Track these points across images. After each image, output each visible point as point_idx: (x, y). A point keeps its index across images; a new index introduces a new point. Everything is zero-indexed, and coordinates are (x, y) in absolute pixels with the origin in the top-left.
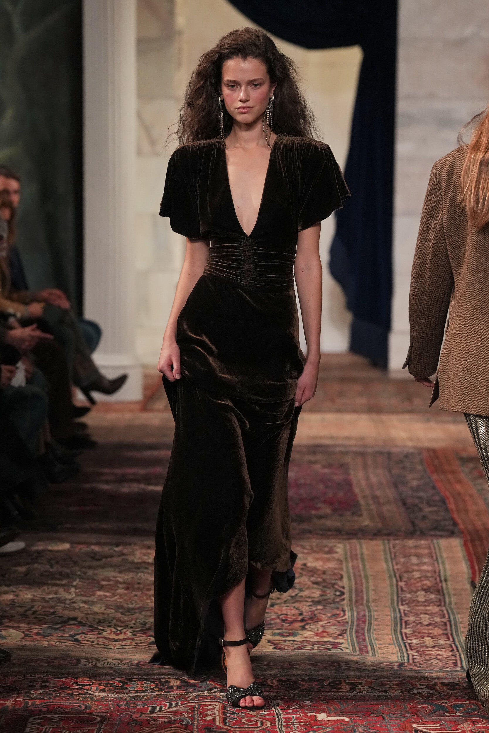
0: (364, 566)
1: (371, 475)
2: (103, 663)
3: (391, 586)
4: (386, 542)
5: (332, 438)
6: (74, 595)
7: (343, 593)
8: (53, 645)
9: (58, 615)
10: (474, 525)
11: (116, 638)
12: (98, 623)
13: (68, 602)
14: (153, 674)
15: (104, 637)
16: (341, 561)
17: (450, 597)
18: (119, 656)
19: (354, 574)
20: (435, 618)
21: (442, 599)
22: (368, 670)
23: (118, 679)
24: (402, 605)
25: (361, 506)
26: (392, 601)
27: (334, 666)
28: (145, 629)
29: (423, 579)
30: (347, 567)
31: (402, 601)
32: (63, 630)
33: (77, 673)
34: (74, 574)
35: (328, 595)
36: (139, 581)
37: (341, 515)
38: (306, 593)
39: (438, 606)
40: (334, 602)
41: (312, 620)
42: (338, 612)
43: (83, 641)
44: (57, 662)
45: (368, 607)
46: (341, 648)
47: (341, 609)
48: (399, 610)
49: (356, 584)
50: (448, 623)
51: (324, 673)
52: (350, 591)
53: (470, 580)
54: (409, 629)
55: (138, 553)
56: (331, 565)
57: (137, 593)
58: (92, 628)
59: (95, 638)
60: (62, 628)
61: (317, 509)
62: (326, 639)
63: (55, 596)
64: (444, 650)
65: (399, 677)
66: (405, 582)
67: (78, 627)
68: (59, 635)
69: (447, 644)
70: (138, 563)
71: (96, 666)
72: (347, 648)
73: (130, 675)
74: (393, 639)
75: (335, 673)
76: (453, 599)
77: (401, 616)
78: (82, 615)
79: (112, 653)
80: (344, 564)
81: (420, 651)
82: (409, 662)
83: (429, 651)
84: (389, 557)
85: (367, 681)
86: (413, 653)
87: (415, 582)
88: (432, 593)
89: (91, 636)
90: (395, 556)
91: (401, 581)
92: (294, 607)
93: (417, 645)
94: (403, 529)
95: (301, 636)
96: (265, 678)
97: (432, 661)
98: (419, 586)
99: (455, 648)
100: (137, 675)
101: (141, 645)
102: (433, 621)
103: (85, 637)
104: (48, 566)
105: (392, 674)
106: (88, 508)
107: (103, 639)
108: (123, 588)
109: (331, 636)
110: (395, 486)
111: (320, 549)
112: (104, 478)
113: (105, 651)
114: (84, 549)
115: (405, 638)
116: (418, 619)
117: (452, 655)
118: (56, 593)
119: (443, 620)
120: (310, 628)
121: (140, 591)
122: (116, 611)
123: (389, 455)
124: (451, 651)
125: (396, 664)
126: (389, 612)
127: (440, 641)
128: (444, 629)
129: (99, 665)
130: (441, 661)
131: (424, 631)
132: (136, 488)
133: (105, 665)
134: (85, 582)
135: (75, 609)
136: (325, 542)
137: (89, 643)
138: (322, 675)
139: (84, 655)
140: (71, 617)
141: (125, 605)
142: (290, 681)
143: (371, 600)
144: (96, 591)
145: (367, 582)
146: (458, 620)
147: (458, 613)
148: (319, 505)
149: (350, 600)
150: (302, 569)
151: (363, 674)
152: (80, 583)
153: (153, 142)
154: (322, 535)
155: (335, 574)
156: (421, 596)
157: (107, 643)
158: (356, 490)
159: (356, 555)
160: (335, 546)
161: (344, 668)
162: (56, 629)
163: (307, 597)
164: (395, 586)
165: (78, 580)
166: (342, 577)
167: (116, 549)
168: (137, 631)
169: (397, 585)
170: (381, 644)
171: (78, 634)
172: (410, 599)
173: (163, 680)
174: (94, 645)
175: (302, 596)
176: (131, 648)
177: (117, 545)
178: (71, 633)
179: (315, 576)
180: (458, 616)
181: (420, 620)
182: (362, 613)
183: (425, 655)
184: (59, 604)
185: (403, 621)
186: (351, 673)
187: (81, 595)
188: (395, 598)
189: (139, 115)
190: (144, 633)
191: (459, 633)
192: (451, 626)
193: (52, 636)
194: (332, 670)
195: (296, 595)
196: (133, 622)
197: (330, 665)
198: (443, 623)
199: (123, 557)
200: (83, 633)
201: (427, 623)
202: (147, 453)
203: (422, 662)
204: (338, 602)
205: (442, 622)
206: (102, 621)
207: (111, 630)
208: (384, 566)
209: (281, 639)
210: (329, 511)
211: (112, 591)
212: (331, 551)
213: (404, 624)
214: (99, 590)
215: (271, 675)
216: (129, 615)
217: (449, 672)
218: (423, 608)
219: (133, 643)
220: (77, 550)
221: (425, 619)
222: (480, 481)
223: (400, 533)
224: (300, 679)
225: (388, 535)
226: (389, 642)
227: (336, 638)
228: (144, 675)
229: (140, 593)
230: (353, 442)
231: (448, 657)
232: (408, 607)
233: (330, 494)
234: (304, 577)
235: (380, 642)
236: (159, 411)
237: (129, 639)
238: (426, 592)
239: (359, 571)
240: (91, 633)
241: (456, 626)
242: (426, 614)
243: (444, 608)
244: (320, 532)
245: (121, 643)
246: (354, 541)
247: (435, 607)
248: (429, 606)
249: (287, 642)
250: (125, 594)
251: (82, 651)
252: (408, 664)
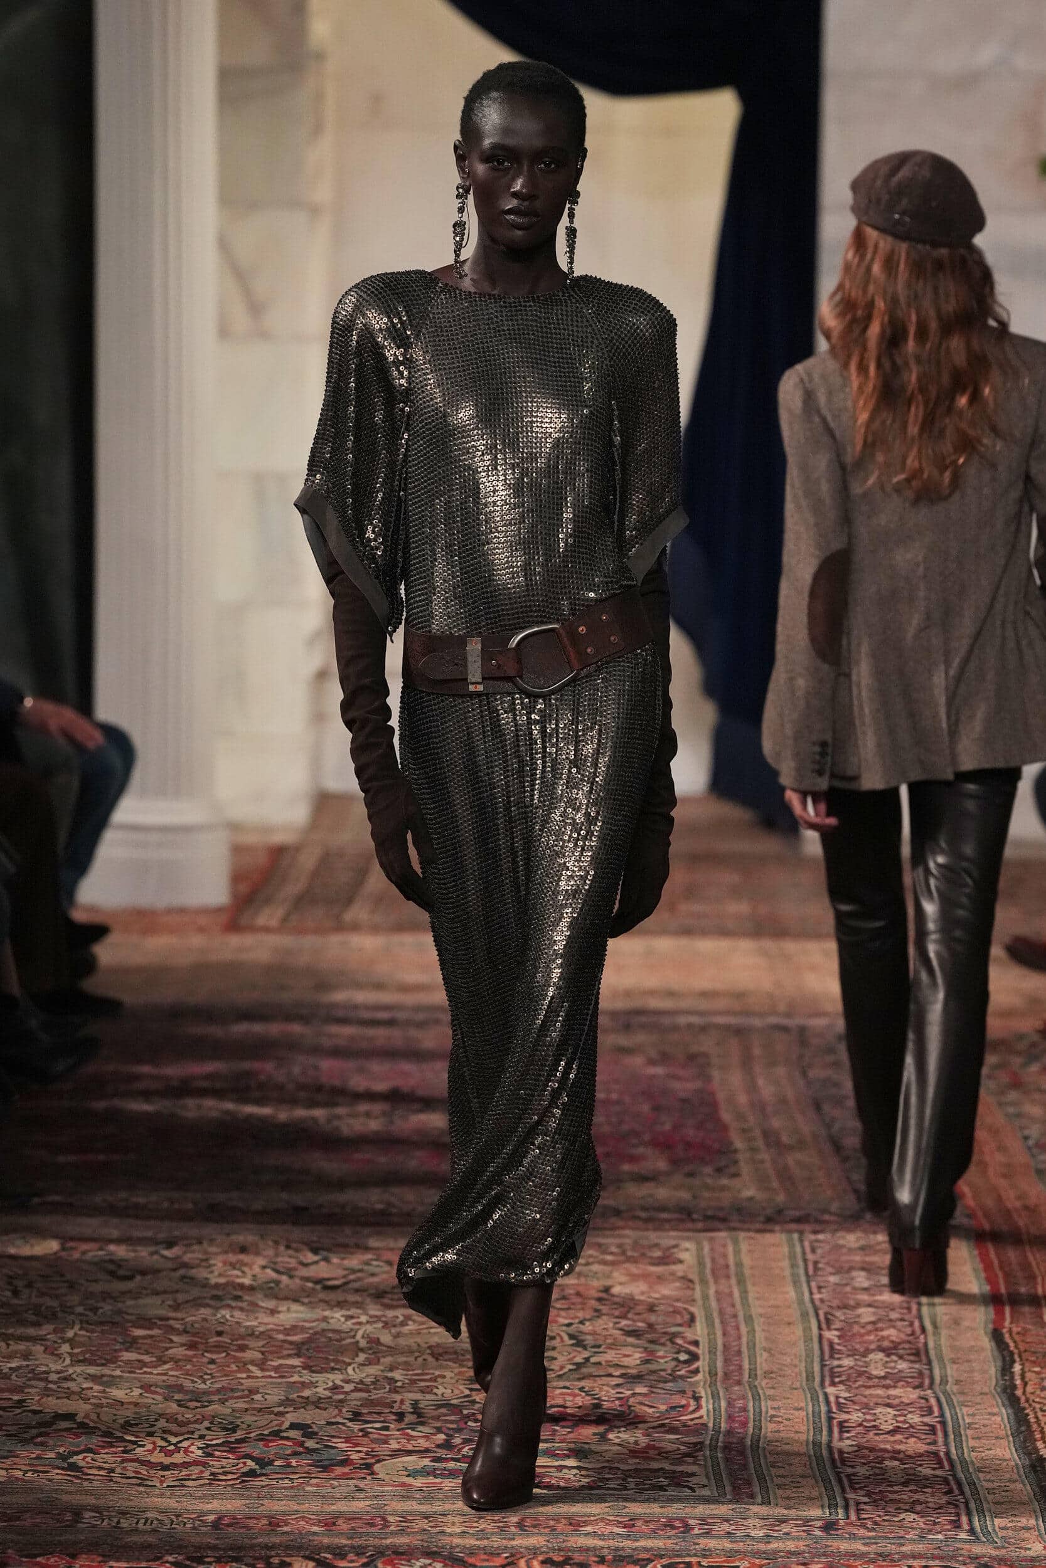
0: (744, 1293)
1: (761, 1082)
2: (135, 1521)
3: (808, 1339)
4: (796, 1236)
5: (671, 994)
6: (68, 1361)
7: (694, 1357)
8: (17, 1479)
9: (31, 1408)
10: (999, 1199)
11: (167, 1461)
12: (123, 1427)
13: (53, 1377)
14: (252, 1547)
15: (137, 1460)
16: (691, 1281)
17: (943, 1367)
18: (171, 1503)
19: (721, 1313)
20: (909, 1416)
21: (927, 1372)
22: (753, 1538)
23: (170, 1559)
24: (833, 1384)
25: (736, 1151)
26: (810, 1377)
27: (673, 1527)
28: (233, 1439)
29: (880, 1325)
30: (705, 1297)
31: (833, 1375)
32: (42, 1444)
33: (75, 1543)
34: (67, 1309)
35: (662, 1361)
36: (219, 1329)
37: (691, 1175)
38: (610, 1356)
39: (915, 1388)
40: (674, 1378)
41: (623, 1421)
42: (684, 1402)
43: (90, 1468)
44: (28, 1521)
45: (753, 1388)
46: (690, 1484)
47: (690, 1394)
48: (826, 1395)
49: (724, 1334)
50: (938, 1426)
51: (649, 1543)
52: (712, 1352)
53: (991, 1326)
54: (848, 1442)
55: (218, 1263)
56: (667, 1290)
57: (214, 1356)
58: (110, 1437)
59: (115, 1462)
60: (39, 1439)
61: (633, 1159)
62: (655, 1465)
63: (25, 1363)
64: (929, 1490)
65: (825, 1554)
66: (836, 1329)
67: (77, 1436)
68: (33, 1456)
69: (937, 1477)
70: (217, 1286)
71: (119, 1528)
72: (705, 1486)
73: (198, 1548)
74: (810, 1464)
75: (676, 1544)
76: (951, 1371)
77: (830, 1411)
78: (88, 1407)
79: (156, 1496)
80: (698, 1287)
81: (874, 1493)
82: (848, 1518)
83: (896, 1492)
84: (802, 1271)
85: (750, 1563)
86: (858, 1498)
87: (863, 1331)
88: (901, 1357)
89: (107, 1458)
90: (816, 1269)
91: (829, 1329)
92: (581, 1389)
93: (868, 1478)
94: (834, 1207)
95: (597, 1457)
96: (512, 1555)
97: (902, 1516)
98: (872, 1342)
99: (955, 1487)
100: (215, 1548)
101: (224, 1478)
102: (905, 1422)
103: (92, 1459)
104: (8, 1294)
105: (808, 1545)
106: (101, 1157)
107: (136, 1464)
108: (182, 1345)
109: (667, 1458)
110: (817, 1106)
111: (640, 1254)
112: (141, 1085)
113: (141, 1493)
114: (93, 1252)
115: (839, 1464)
116: (868, 1417)
117: (949, 1503)
118: (26, 1356)
119: (927, 1420)
120: (618, 1437)
121: (219, 1353)
122: (166, 1399)
123: (802, 1035)
124: (946, 1493)
125: (819, 1524)
126: (801, 1400)
127: (920, 1469)
128: (928, 1441)
129: (125, 1525)
130: (922, 1517)
131: (882, 1446)
132: (213, 1107)
133: (140, 1526)
134: (93, 1331)
135: (69, 1394)
136: (653, 1236)
137: (101, 1473)
138: (646, 1550)
139: (91, 1500)
140: (60, 1412)
141: (188, 1384)
142: (572, 1562)
143: (759, 1372)
144: (121, 1350)
145: (752, 1332)
146: (964, 1420)
147: (963, 1404)
148: (641, 1150)
149: (713, 1374)
150: (599, 1300)
151: (740, 1546)
152: (83, 1333)
153: (256, 309)
154: (647, 1220)
155: (676, 1312)
156: (877, 1364)
157: (145, 1473)
158: (726, 1116)
159: (727, 1266)
160: (676, 1246)
161: (696, 1531)
162: (25, 1442)
163: (610, 1366)
164: (816, 1339)
165: (77, 1327)
166: (693, 1319)
167: (166, 1253)
168: (217, 1445)
169: (821, 1337)
170: (783, 1477)
171: (78, 1453)
172: (851, 1371)
173: (277, 1561)
174: (114, 1479)
175: (599, 1363)
176: (201, 1485)
177: (170, 1245)
178: (61, 1451)
179: (630, 1315)
180: (963, 1412)
181: (875, 1421)
182: (739, 1404)
183: (886, 1502)
184: (33, 1383)
185: (835, 1422)
186: (712, 1543)
187: (84, 1361)
188: (817, 1368)
189: (224, 245)
190: (232, 1451)
191: (966, 1451)
192: (946, 1435)
193: (17, 1457)
194: (670, 1537)
195: (587, 1359)
196: (206, 1424)
197: (666, 1526)
198: (927, 1428)
199: (182, 1272)
200: (90, 1450)
201: (891, 1428)
202: (240, 1029)
203: (878, 1519)
204: (681, 1377)
205: (926, 1424)
206: (133, 1422)
207: (154, 1443)
208: (792, 1294)
209: (549, 1464)
210: (662, 1165)
211: (158, 1353)
212: (666, 1259)
213: (836, 1430)
214: (127, 1350)
215: (527, 1548)
216: (197, 1407)
217: (941, 1541)
218: (880, 1392)
219: (207, 1474)
220: (76, 1255)
221: (886, 1418)
222: (1013, 1095)
223: (827, 1217)
224: (596, 1559)
225: (798, 1220)
226: (800, 1471)
227: (679, 1461)
228: (231, 1549)
229: (224, 1355)
230: (721, 1004)
231: (940, 1508)
232: (848, 1390)
233: (666, 1125)
234: (604, 1318)
235: (781, 1472)
236: (267, 930)
237: (195, 1463)
238: (888, 1355)
239: (733, 1306)
240: (107, 1451)
241: (958, 1435)
242: (889, 1405)
243: (929, 1392)
244: (643, 1215)
245: (176, 1472)
246: (723, 1234)
247: (909, 1389)
248: (895, 1387)
249: (565, 1471)
250: (189, 1360)
251: (87, 1492)
252: (847, 1524)
